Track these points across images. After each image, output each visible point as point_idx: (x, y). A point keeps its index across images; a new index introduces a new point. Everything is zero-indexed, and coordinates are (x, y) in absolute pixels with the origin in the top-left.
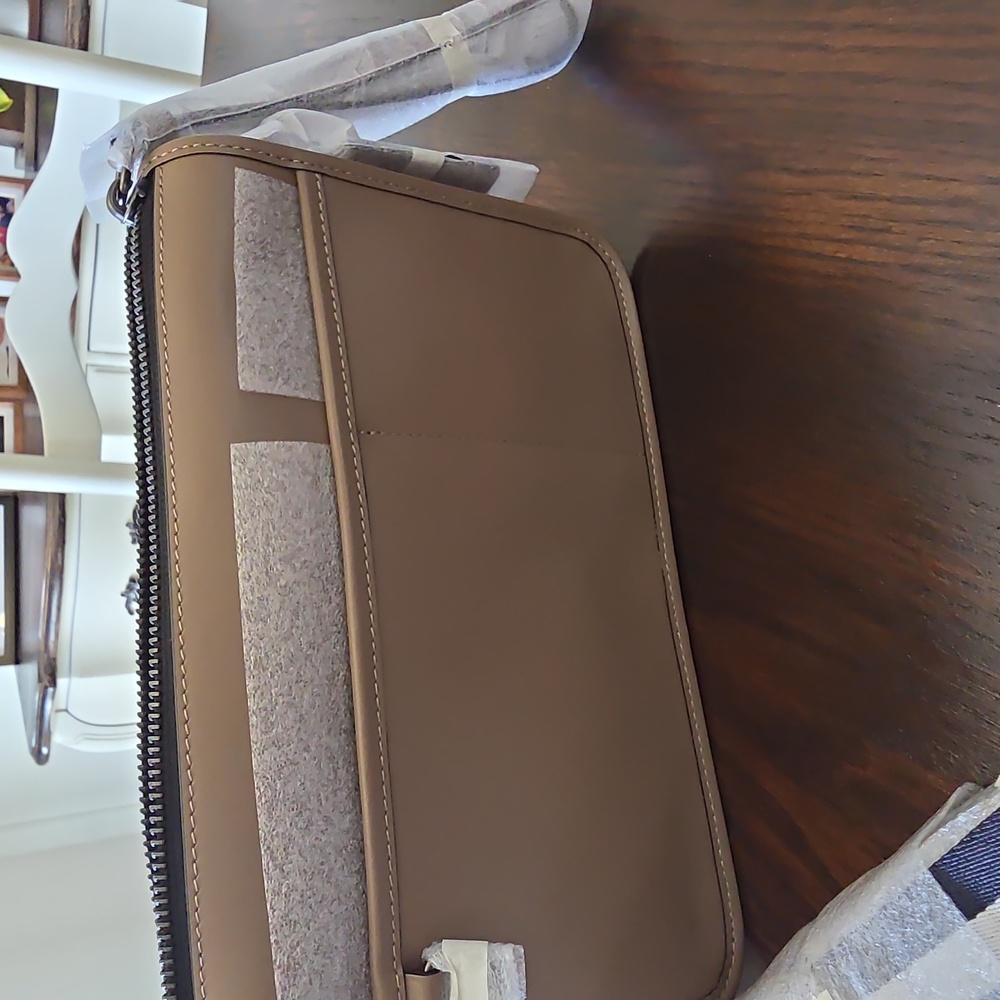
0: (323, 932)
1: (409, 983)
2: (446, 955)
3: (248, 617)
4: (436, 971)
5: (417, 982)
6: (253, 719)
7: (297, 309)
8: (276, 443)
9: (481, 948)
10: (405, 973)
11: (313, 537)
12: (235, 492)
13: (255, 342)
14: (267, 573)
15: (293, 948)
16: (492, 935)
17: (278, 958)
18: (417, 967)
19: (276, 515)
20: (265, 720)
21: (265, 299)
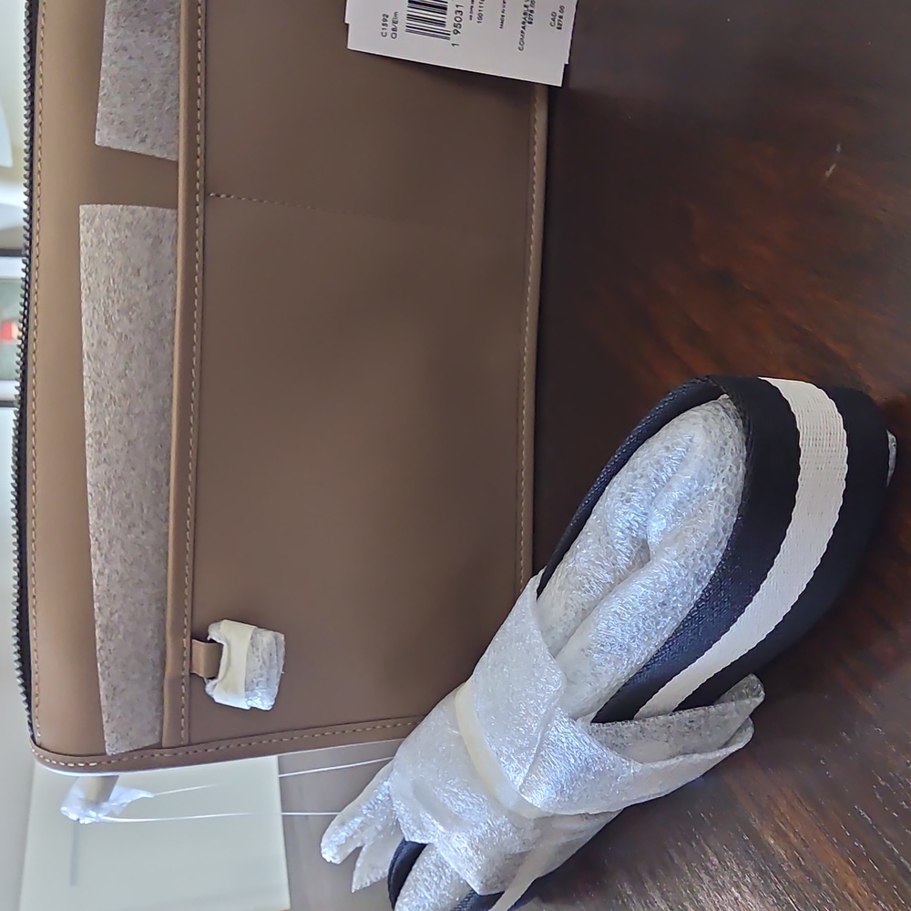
0: (137, 606)
1: (194, 647)
2: (222, 632)
3: (89, 357)
4: (215, 642)
5: (200, 647)
6: (89, 441)
7: (164, 69)
8: (121, 206)
9: (248, 630)
10: (192, 638)
11: (150, 293)
12: (83, 248)
13: (117, 99)
14: (106, 322)
15: (112, 614)
16: (260, 622)
17: (99, 620)
18: (201, 635)
19: (116, 271)
20: (98, 443)
21: (130, 58)
